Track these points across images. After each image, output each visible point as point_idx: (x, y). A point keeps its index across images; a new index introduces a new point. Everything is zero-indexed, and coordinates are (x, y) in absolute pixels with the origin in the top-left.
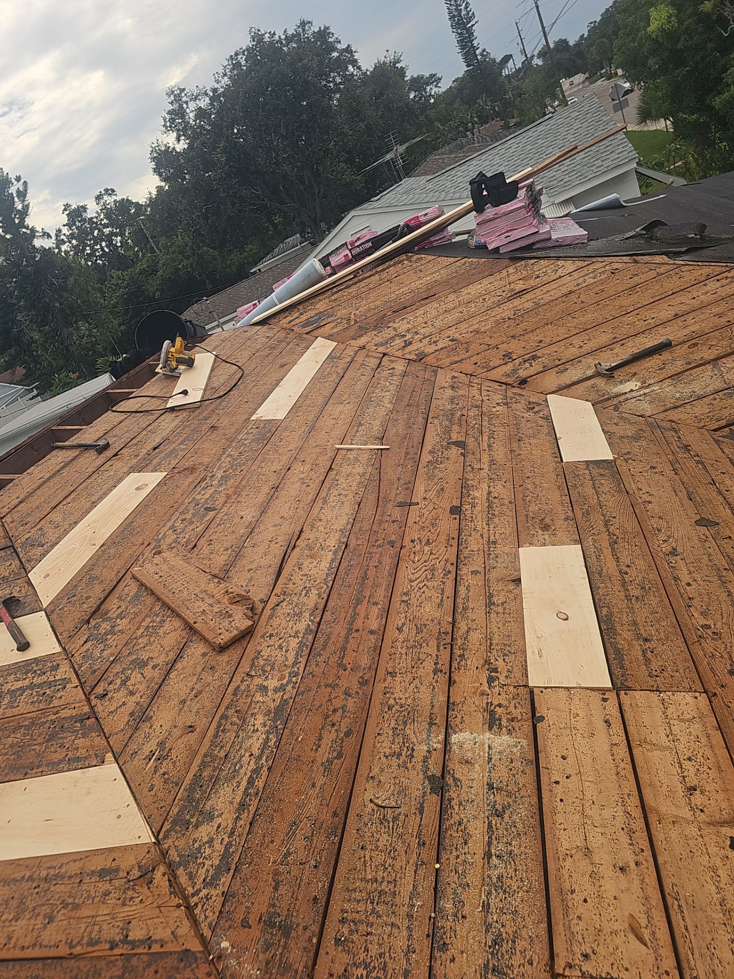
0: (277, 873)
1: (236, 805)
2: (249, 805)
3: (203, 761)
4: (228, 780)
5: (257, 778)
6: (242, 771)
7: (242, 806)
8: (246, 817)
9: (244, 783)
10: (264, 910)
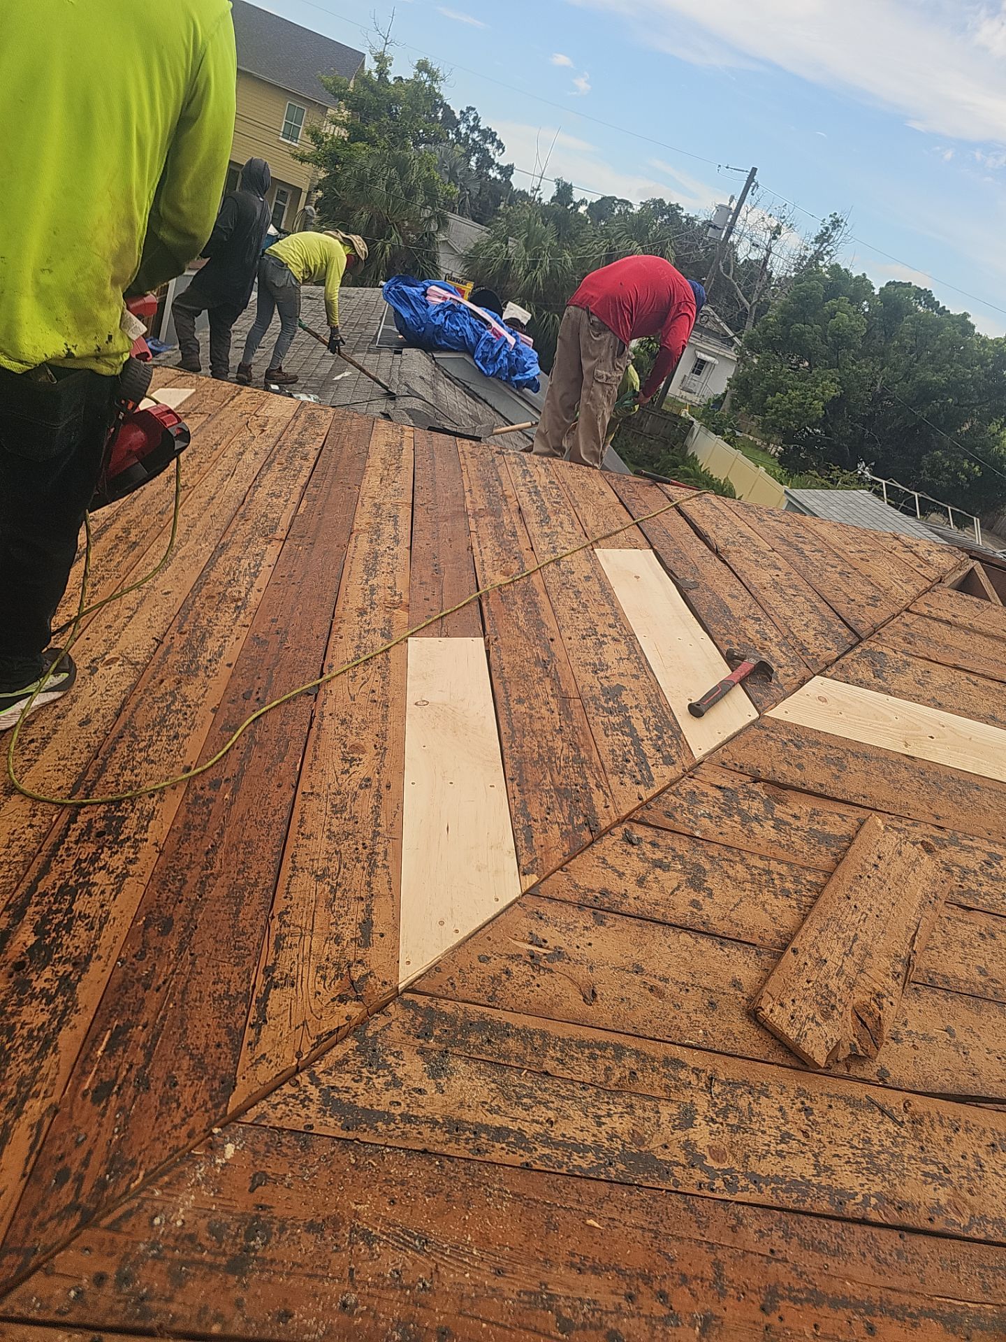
0: (337, 1223)
4: (502, 1087)
5: (507, 1144)
6: (519, 1113)
8: (435, 1138)
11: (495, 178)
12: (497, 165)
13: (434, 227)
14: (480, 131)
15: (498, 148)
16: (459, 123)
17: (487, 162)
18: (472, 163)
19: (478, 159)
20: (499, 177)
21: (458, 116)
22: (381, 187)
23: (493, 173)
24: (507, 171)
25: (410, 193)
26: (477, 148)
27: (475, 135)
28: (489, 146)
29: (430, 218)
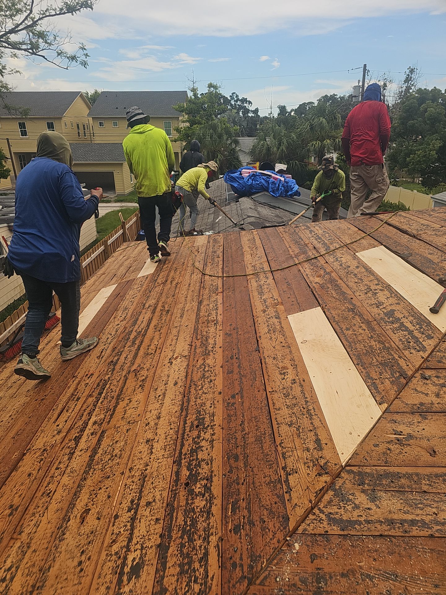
0: (353, 572)
1: (390, 517)
2: (394, 529)
3: (412, 475)
4: (406, 501)
5: (419, 527)
6: (419, 512)
7: (391, 522)
8: (384, 529)
9: (410, 517)
10: (326, 570)
12: (251, 111)
13: (234, 146)
14: (240, 100)
15: (249, 104)
16: (230, 101)
17: (247, 111)
18: (240, 114)
19: (242, 112)
20: (253, 115)
21: (229, 98)
22: (208, 138)
23: (250, 115)
24: (256, 111)
25: (220, 136)
26: (241, 107)
27: (239, 103)
28: (245, 105)
29: (231, 143)
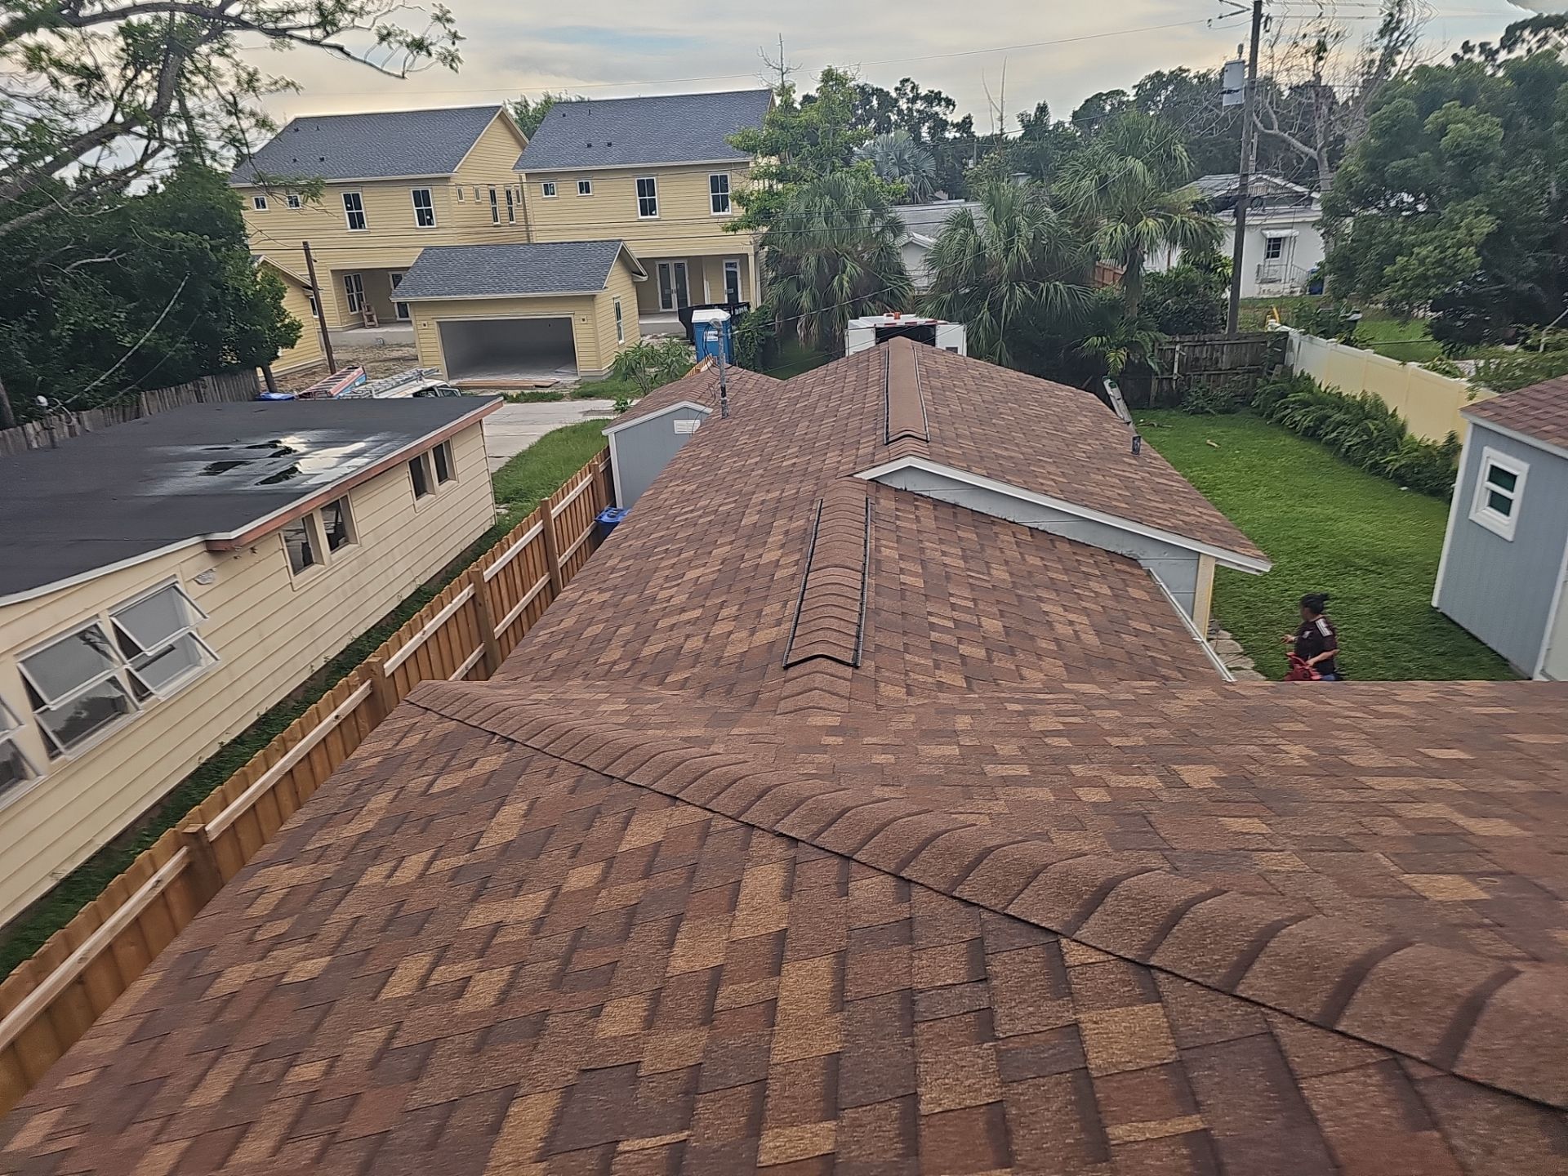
11: (955, 138)
12: (952, 124)
14: (921, 99)
15: (947, 106)
16: (896, 101)
17: (941, 125)
18: (924, 135)
19: (929, 128)
20: (958, 135)
21: (894, 94)
23: (950, 134)
24: (965, 125)
26: (925, 117)
27: (919, 105)
28: (936, 109)
29: (882, 231)
